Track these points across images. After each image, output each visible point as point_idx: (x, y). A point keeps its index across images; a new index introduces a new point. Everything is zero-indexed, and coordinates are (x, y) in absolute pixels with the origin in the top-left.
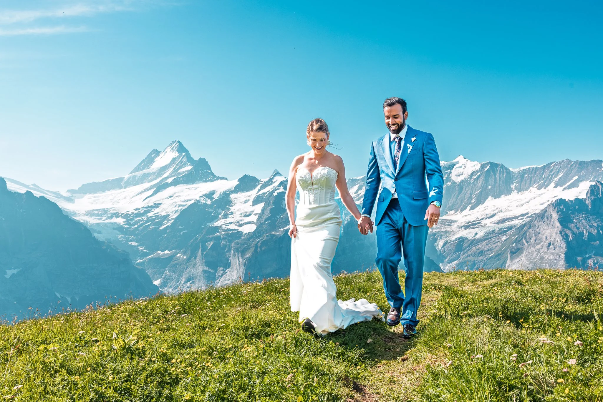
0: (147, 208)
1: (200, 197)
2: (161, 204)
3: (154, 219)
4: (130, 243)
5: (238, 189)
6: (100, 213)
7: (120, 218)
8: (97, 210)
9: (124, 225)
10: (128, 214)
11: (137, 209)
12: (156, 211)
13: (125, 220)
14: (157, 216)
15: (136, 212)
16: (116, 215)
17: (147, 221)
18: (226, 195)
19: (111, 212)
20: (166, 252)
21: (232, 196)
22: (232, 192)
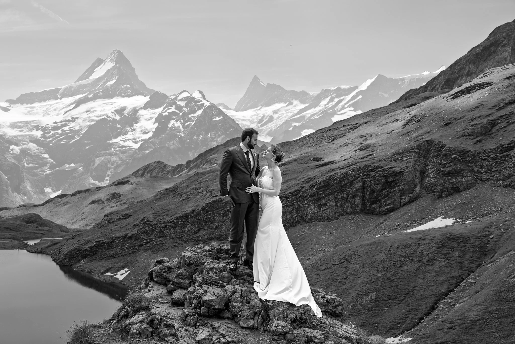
0: (64, 121)
1: (112, 112)
2: (78, 118)
3: (68, 133)
4: (43, 155)
5: (147, 106)
6: (23, 125)
7: (40, 131)
8: (20, 122)
9: (40, 137)
10: (46, 127)
11: (55, 123)
12: (72, 125)
13: (43, 133)
14: (71, 131)
15: (54, 125)
16: (37, 128)
17: (61, 135)
18: (135, 111)
19: (33, 124)
20: (73, 165)
21: (141, 112)
22: (141, 108)
